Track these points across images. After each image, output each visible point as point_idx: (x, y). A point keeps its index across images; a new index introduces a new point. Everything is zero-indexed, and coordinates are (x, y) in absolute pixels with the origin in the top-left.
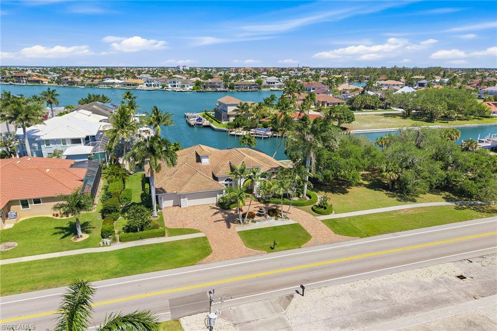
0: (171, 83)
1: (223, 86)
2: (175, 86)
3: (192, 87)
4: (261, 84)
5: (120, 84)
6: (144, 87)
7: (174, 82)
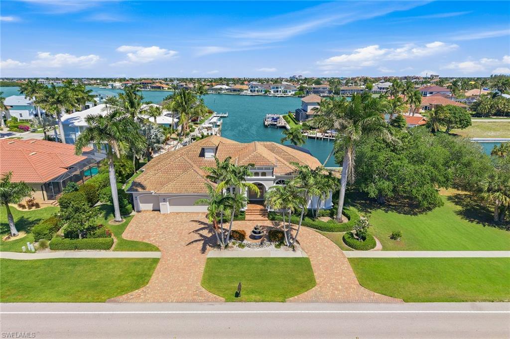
0: (274, 88)
1: (327, 92)
2: (278, 91)
3: (293, 93)
4: (370, 89)
5: (227, 90)
6: (249, 93)
7: (277, 88)
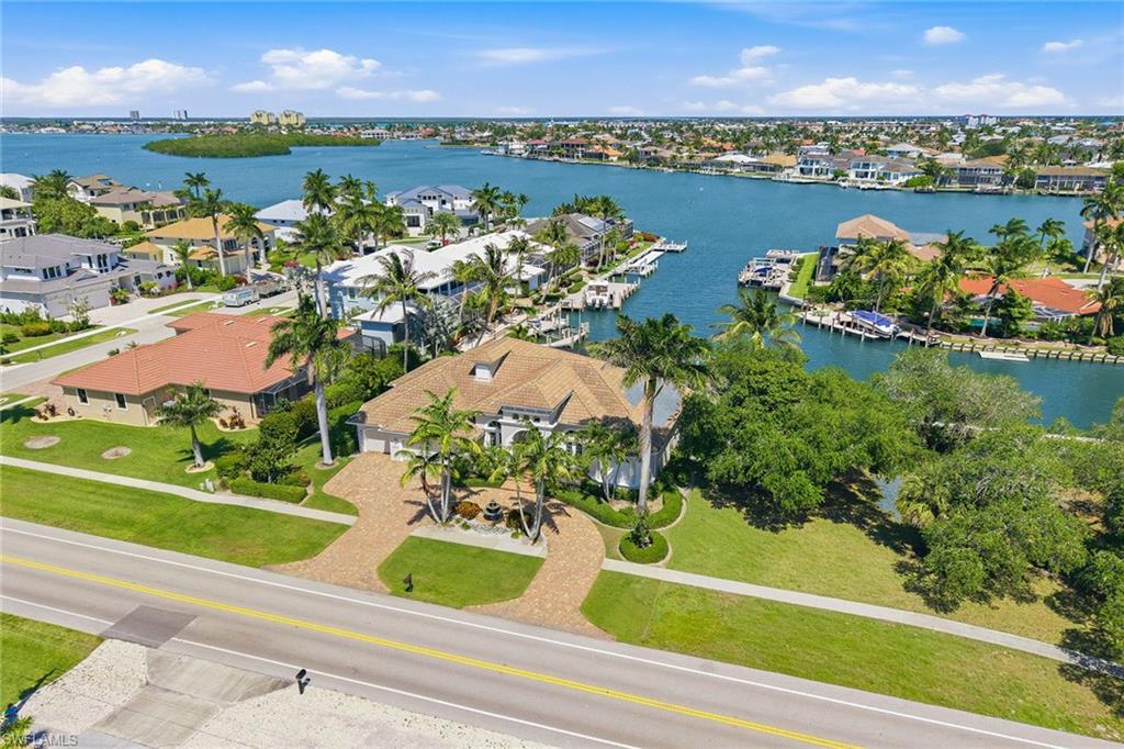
0: (857, 166)
2: (865, 175)
3: (903, 179)
5: (748, 166)
6: (795, 175)
7: (866, 166)
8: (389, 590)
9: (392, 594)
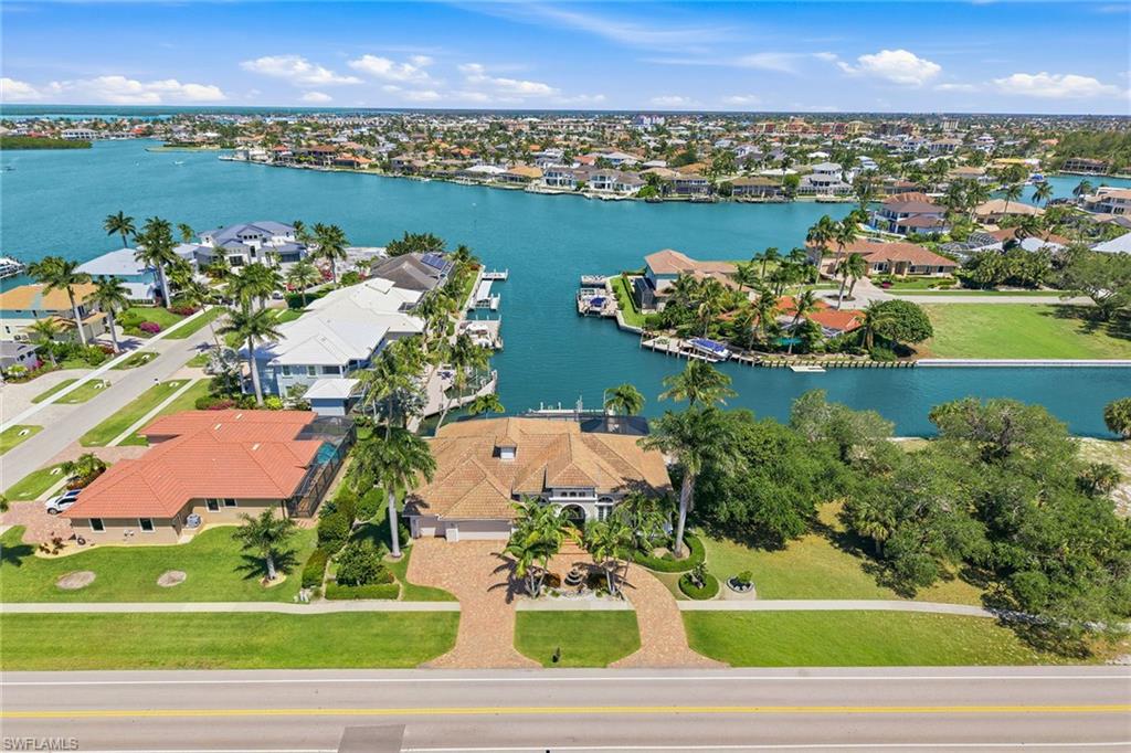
0: (595, 178)
1: (705, 189)
2: (603, 186)
3: (637, 190)
4: (794, 186)
5: (497, 176)
7: (603, 178)
8: (541, 665)
9: (545, 666)
